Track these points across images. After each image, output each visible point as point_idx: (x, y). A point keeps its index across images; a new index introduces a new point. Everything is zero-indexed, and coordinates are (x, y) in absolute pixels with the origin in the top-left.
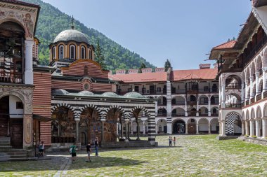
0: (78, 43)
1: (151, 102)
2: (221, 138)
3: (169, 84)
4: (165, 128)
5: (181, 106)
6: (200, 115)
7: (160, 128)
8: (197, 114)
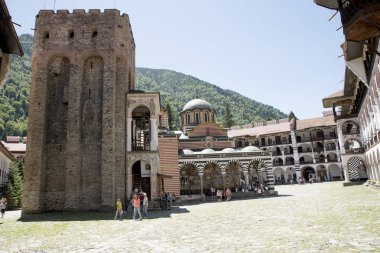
0: (201, 110)
1: (267, 154)
2: (345, 185)
3: (293, 134)
4: (295, 175)
5: (308, 154)
6: (329, 161)
7: (290, 176)
8: (326, 160)
